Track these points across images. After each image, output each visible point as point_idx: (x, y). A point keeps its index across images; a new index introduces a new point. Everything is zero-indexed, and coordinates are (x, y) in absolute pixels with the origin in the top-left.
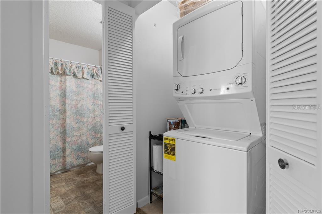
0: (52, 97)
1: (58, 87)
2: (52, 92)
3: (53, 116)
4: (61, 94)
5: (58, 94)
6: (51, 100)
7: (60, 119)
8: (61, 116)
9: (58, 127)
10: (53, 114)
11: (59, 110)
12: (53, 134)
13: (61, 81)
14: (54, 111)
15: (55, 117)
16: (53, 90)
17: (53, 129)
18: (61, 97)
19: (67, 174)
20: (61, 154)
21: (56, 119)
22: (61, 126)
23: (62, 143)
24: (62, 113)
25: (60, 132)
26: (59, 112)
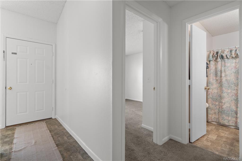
0: (228, 75)
1: (234, 66)
2: (228, 71)
3: (228, 87)
4: (236, 71)
5: (233, 72)
6: (227, 76)
7: (234, 90)
8: (236, 88)
9: (233, 95)
10: (229, 86)
11: (234, 83)
12: (228, 99)
13: (236, 62)
14: (229, 84)
15: (230, 88)
16: (228, 69)
17: (228, 96)
18: (236, 74)
19: (236, 130)
20: (234, 115)
21: (231, 89)
22: (235, 95)
23: (235, 107)
24: (236, 85)
25: (234, 99)
26: (233, 85)
